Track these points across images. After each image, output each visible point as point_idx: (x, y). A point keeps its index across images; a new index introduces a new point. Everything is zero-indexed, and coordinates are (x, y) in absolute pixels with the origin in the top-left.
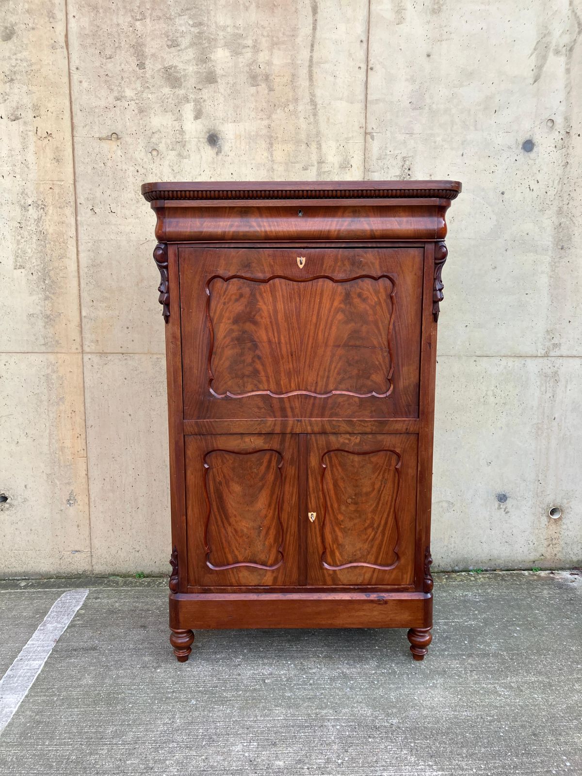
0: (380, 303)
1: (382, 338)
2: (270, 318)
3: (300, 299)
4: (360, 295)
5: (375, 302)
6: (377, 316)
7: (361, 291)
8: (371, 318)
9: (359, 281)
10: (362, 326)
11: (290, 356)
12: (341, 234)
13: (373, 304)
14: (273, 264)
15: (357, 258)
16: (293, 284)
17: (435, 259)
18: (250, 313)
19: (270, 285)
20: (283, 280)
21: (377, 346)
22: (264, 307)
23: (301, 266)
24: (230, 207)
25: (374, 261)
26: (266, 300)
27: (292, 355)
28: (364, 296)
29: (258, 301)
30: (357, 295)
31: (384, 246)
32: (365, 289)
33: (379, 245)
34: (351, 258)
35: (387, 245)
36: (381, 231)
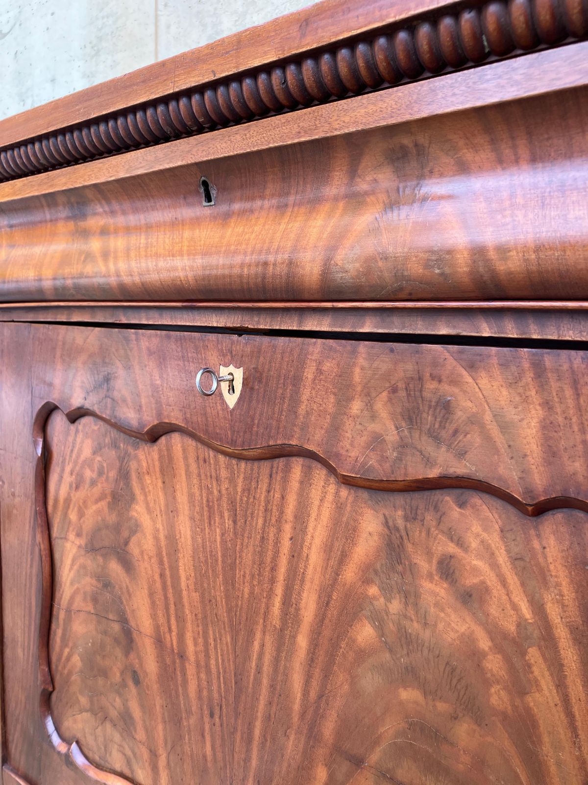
2: (161, 562)
3: (235, 522)
4: (445, 569)
6: (528, 699)
7: (452, 548)
9: (447, 499)
10: (454, 718)
11: (206, 712)
12: (340, 277)
14: (158, 382)
15: (431, 385)
16: (217, 462)
18: (117, 528)
19: (160, 450)
20: (191, 443)
22: (146, 521)
23: (231, 400)
24: (45, 195)
26: (150, 498)
27: (212, 715)
28: (470, 581)
29: (132, 498)
30: (435, 562)
31: (565, 336)
32: (474, 544)
33: (536, 328)
34: (401, 385)
35: (581, 332)
36: (533, 256)
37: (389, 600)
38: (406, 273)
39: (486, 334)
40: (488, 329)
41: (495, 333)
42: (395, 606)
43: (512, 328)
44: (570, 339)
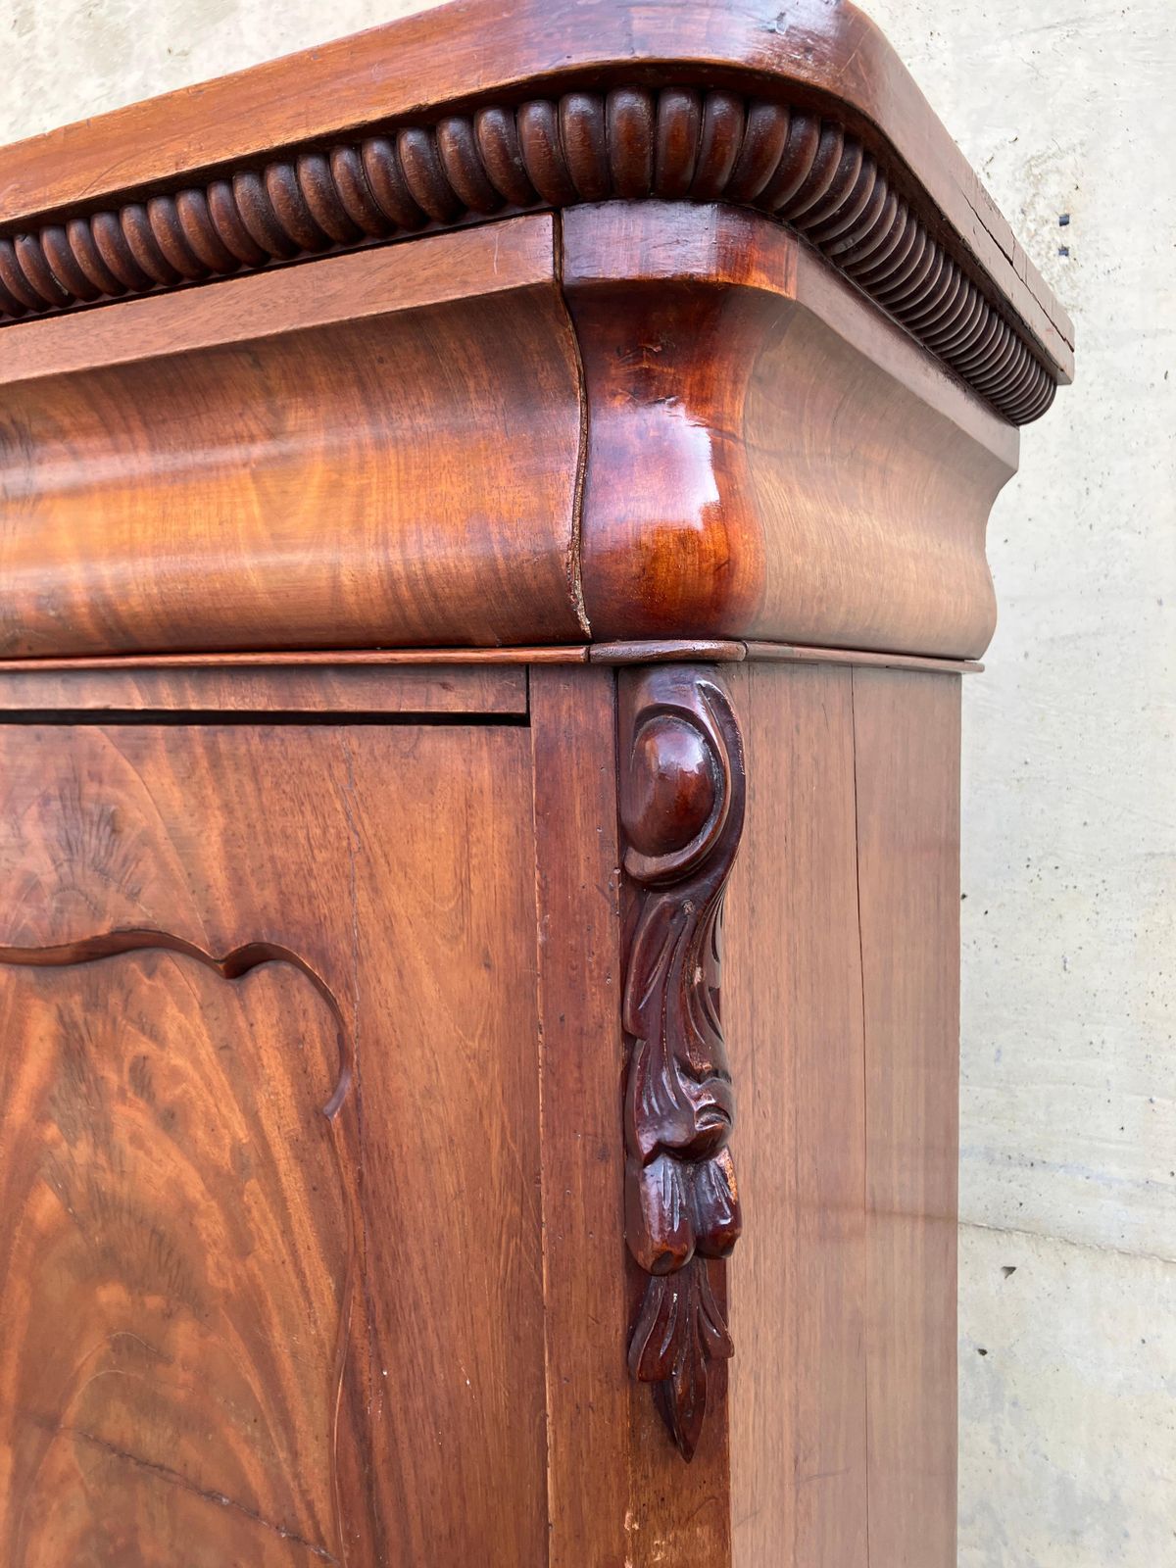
0: (268, 1163)
1: (295, 1455)
4: (141, 1078)
5: (237, 1150)
6: (251, 1262)
7: (145, 1046)
8: (216, 1271)
9: (132, 965)
10: (168, 1315)
13: (225, 1159)
15: (91, 789)
17: (626, 838)
21: (266, 1506)
25: (188, 826)
28: (171, 1094)
30: (126, 1069)
31: (227, 705)
32: (172, 1032)
33: (194, 694)
34: (54, 791)
35: (243, 697)
36: (155, 591)
37: (72, 1143)
38: (16, 617)
39: (139, 706)
40: (140, 698)
41: (149, 704)
42: (83, 1152)
43: (168, 694)
44: (232, 708)
